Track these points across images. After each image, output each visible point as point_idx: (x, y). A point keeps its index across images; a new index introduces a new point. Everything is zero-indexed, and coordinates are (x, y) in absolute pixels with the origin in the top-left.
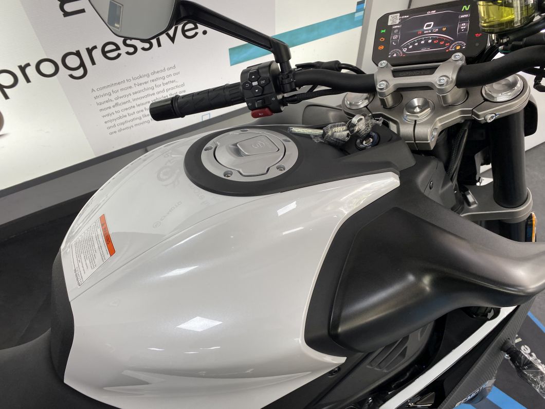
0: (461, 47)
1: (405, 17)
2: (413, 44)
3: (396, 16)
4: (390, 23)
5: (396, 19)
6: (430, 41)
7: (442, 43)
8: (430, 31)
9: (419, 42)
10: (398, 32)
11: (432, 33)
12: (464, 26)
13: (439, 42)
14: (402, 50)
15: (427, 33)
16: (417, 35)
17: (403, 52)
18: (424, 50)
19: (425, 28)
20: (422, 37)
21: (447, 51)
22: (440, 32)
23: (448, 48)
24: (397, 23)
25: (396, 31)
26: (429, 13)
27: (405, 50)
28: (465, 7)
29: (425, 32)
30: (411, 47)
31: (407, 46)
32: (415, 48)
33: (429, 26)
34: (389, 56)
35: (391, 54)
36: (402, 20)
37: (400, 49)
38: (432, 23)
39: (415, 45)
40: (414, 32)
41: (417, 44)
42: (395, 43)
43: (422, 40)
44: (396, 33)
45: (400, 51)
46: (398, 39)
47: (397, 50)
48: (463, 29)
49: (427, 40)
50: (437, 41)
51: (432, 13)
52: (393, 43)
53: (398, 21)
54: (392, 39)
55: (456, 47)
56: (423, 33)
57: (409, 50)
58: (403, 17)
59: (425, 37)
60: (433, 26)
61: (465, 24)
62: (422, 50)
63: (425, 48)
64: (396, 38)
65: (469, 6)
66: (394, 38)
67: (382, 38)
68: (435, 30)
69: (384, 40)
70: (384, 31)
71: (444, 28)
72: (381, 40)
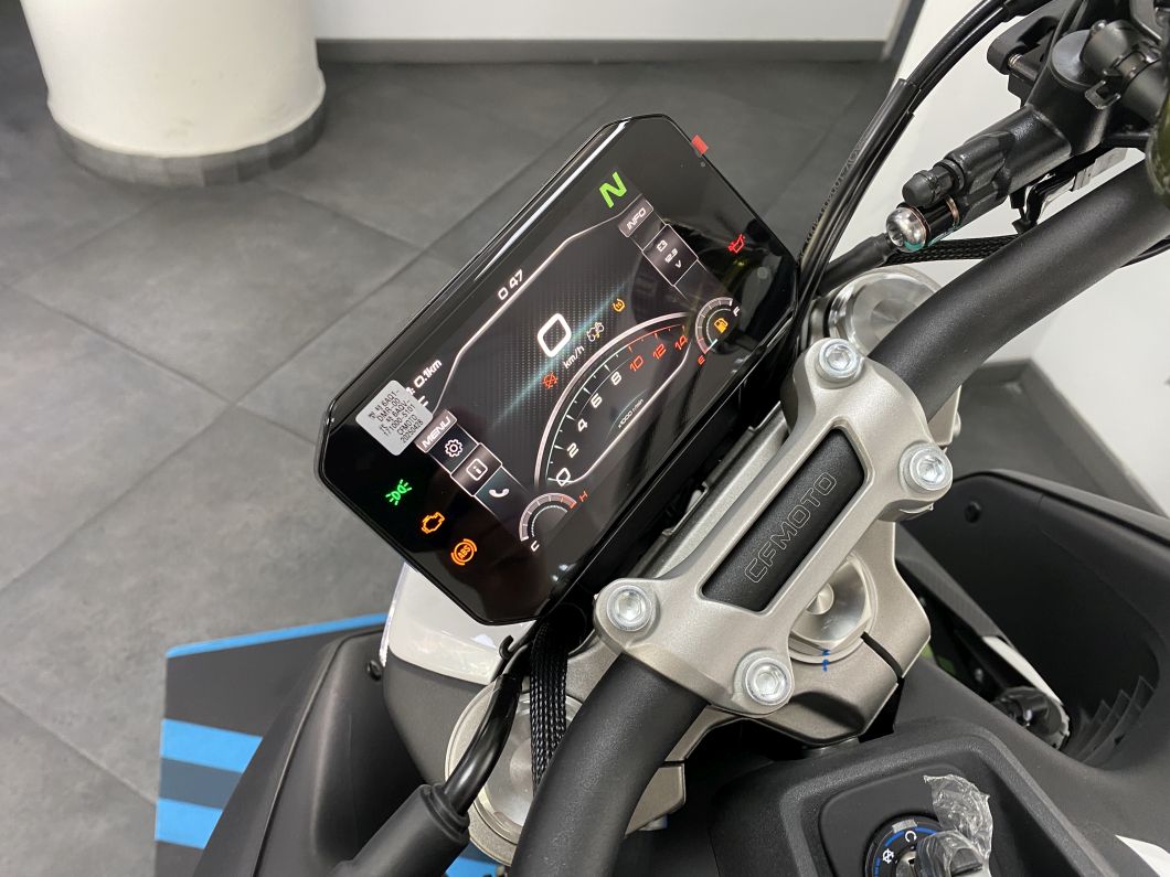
0: (729, 317)
1: (428, 372)
2: (568, 433)
3: (391, 398)
4: (395, 446)
5: (402, 408)
6: (616, 379)
7: (659, 353)
8: (580, 349)
10: (467, 445)
11: (591, 348)
12: (668, 251)
13: (648, 357)
14: (555, 488)
15: (577, 365)
16: (545, 399)
17: (566, 490)
18: (628, 421)
19: (550, 353)
20: (577, 386)
21: (701, 360)
22: (613, 325)
23: (697, 351)
24: (430, 416)
25: (453, 449)
26: (507, 297)
27: (564, 478)
28: (605, 188)
29: (567, 365)
30: (573, 450)
31: (560, 459)
32: (590, 444)
33: (554, 336)
34: (534, 548)
35: (529, 534)
36: (429, 393)
37: (545, 487)
38: (558, 317)
39: (580, 429)
40: (526, 398)
41: (585, 425)
42: (499, 491)
43: (584, 398)
44: (463, 455)
45: (549, 496)
46: (493, 466)
47: (537, 501)
48: (675, 260)
49: (598, 382)
50: (639, 361)
51: (516, 288)
52: (493, 493)
53: (421, 411)
54: (474, 486)
55: (714, 331)
56: (564, 375)
57: (577, 466)
58: (420, 381)
59: (582, 379)
60: (571, 326)
61: (663, 242)
62: (624, 426)
63: (626, 413)
64: (483, 469)
65: (616, 176)
66: (477, 475)
67: (426, 520)
68: (594, 332)
69: (443, 519)
70: (402, 489)
71: (616, 302)
72: (425, 530)
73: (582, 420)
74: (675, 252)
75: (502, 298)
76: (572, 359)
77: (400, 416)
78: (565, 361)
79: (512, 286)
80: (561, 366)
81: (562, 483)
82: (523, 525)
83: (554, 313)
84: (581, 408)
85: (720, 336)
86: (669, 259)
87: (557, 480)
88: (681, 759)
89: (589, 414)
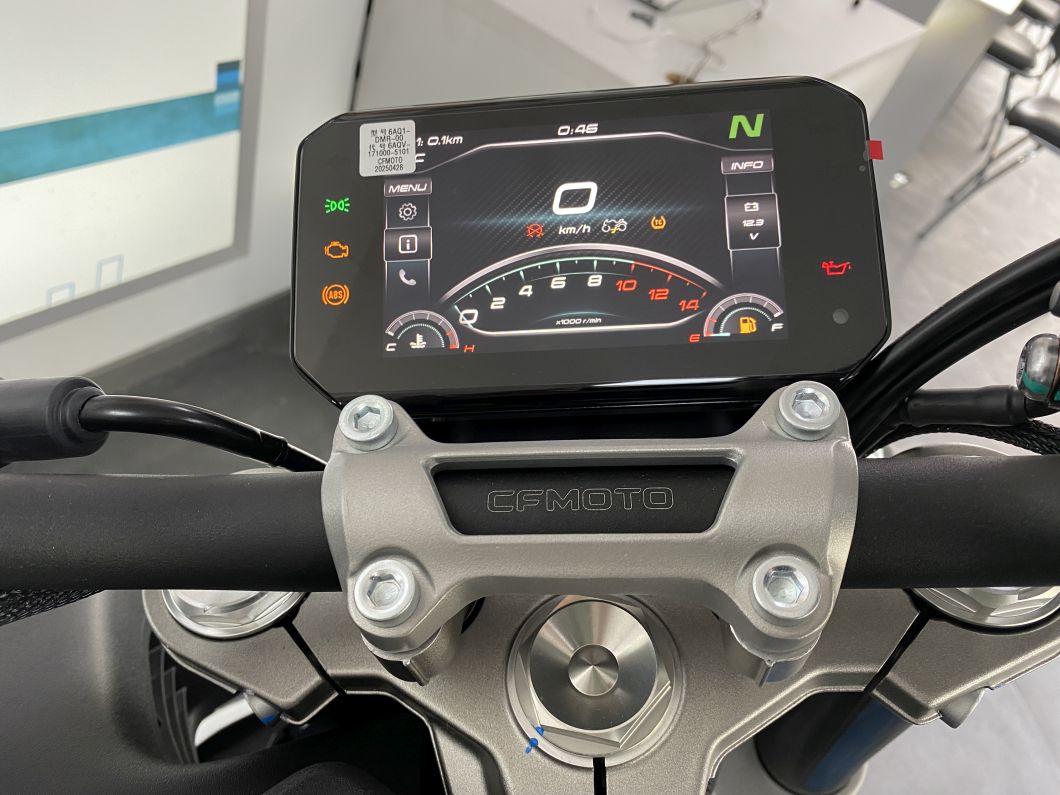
0: (763, 324)
1: (446, 140)
2: (508, 287)
3: (399, 133)
4: (367, 168)
5: (400, 145)
6: (595, 281)
7: (660, 294)
8: (586, 228)
9: (540, 278)
10: (420, 219)
11: (597, 235)
12: (754, 216)
13: (643, 289)
14: (454, 319)
15: (571, 239)
16: (519, 241)
17: (462, 331)
18: (571, 326)
19: (557, 211)
20: (554, 255)
21: (694, 338)
22: (637, 234)
23: (697, 325)
24: (411, 169)
25: (408, 212)
26: (564, 136)
27: (469, 317)
28: (739, 119)
29: (562, 231)
30: (498, 303)
31: (481, 300)
32: (518, 313)
33: (575, 199)
34: (390, 348)
35: (397, 333)
36: (432, 155)
37: (445, 309)
38: (593, 187)
39: (521, 293)
40: (502, 226)
41: (529, 293)
42: (407, 277)
43: (551, 270)
44: (409, 223)
45: (442, 320)
46: (423, 252)
47: (429, 314)
48: (754, 230)
49: (577, 271)
50: (631, 285)
51: (580, 135)
52: (402, 274)
53: (410, 162)
54: (393, 254)
55: (734, 324)
56: (551, 236)
57: (489, 319)
58: (433, 141)
59: (564, 254)
60: (594, 207)
61: (756, 205)
62: (562, 326)
63: (576, 317)
64: (412, 248)
65: (760, 118)
66: (404, 248)
67: (335, 244)
68: (613, 225)
69: (346, 255)
70: (342, 205)
71: (658, 218)
72: (327, 250)
73: (530, 287)
74: (760, 222)
75: (559, 133)
76: (572, 230)
77: (392, 150)
78: (565, 226)
79: (577, 131)
80: (556, 227)
81: (463, 321)
82: (399, 321)
83: (591, 180)
85: (737, 337)
86: (748, 223)
87: (462, 314)
89: (541, 287)
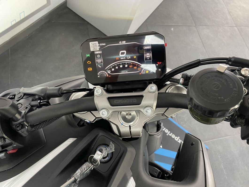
0: (149, 71)
1: (103, 44)
2: (114, 67)
3: (96, 44)
4: (92, 50)
5: (96, 46)
6: (126, 66)
7: (135, 68)
8: (125, 58)
10: (100, 57)
11: (126, 59)
12: (148, 56)
13: (133, 67)
14: (107, 72)
15: (123, 60)
16: (115, 60)
17: (108, 74)
18: (123, 72)
19: (120, 55)
20: (120, 62)
21: (140, 74)
22: (132, 59)
23: (140, 72)
25: (98, 56)
27: (109, 72)
28: (146, 40)
29: (121, 58)
30: (113, 70)
31: (110, 69)
32: (116, 71)
33: (123, 53)
34: (99, 76)
35: (99, 74)
36: (101, 47)
38: (125, 51)
39: (116, 68)
40: (112, 58)
41: (117, 68)
42: (100, 66)
43: (120, 64)
44: (99, 58)
45: (105, 72)
46: (102, 62)
47: (103, 71)
48: (148, 58)
49: (124, 64)
50: (131, 66)
51: (123, 43)
52: (99, 66)
53: (98, 48)
54: (97, 63)
55: (145, 72)
56: (120, 59)
57: (112, 72)
58: (101, 44)
59: (122, 62)
60: (126, 54)
61: (148, 54)
62: (122, 73)
63: (124, 71)
64: (100, 62)
65: (149, 40)
66: (99, 62)
67: (89, 61)
68: (128, 57)
69: (91, 63)
70: (89, 55)
71: (135, 56)
72: (88, 62)
73: (117, 67)
74: (149, 57)
75: (120, 43)
76: (123, 58)
77: (95, 47)
78: (122, 58)
79: (122, 42)
80: (120, 58)
81: (108, 72)
82: (99, 73)
83: (125, 50)
84: (118, 65)
85: (146, 73)
86: (147, 57)
87: (108, 71)
88: (96, 117)
89: (119, 67)
